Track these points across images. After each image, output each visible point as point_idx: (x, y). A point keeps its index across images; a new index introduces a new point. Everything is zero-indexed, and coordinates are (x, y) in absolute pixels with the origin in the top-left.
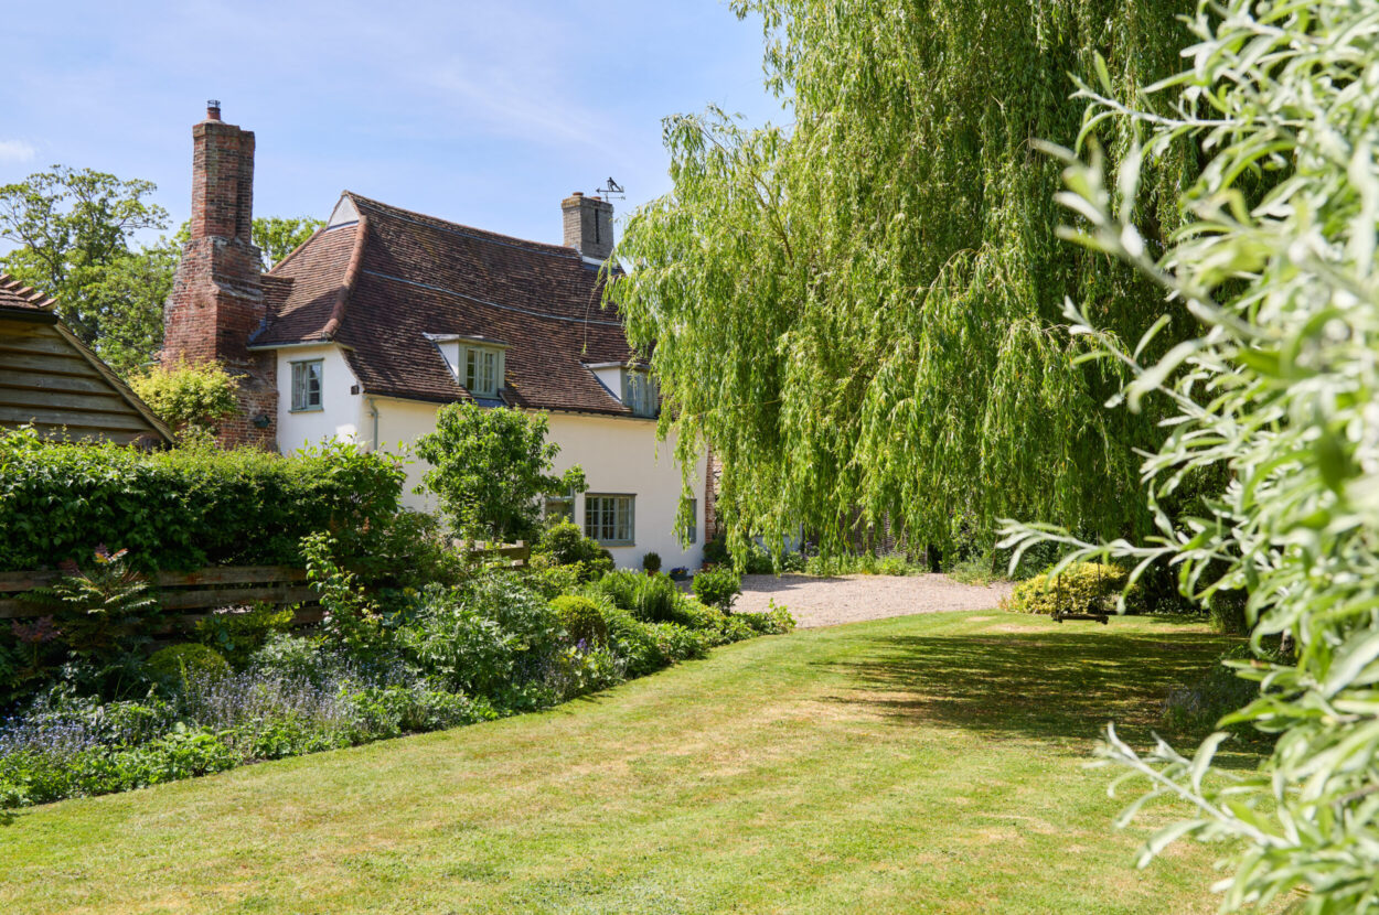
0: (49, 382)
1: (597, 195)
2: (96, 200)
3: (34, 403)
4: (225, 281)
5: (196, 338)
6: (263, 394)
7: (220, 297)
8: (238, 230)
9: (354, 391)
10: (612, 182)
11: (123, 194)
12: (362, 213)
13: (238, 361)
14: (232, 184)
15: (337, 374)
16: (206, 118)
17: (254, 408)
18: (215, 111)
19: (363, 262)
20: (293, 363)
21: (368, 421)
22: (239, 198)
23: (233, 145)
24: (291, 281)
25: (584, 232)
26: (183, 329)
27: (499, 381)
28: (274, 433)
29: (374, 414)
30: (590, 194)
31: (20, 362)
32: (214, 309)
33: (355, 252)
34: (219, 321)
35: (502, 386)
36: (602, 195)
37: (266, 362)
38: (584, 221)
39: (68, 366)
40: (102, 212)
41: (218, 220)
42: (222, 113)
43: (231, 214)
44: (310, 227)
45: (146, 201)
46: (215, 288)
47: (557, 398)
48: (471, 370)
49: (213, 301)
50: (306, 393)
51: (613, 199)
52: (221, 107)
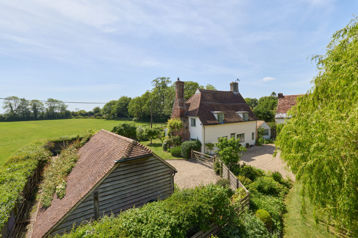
0: (152, 166)
1: (235, 82)
2: (163, 80)
3: (150, 171)
4: (180, 106)
5: (177, 115)
6: (187, 123)
7: (180, 109)
8: (182, 97)
9: (201, 124)
10: (238, 79)
11: (166, 79)
12: (200, 92)
13: (183, 118)
14: (181, 90)
15: (198, 121)
16: (177, 80)
17: (185, 125)
18: (178, 79)
19: (201, 101)
20: (191, 118)
21: (203, 129)
22: (182, 92)
23: (181, 84)
24: (190, 103)
25: (234, 88)
26: (175, 113)
27: (223, 118)
28: (188, 129)
29: (204, 128)
30: (234, 82)
31: (147, 164)
32: (179, 111)
33: (200, 99)
34: (180, 112)
35: (224, 119)
36: (236, 82)
37: (187, 118)
38: (234, 87)
39: (156, 162)
40: (164, 82)
41: (179, 96)
42: (180, 79)
43: (181, 95)
44: (189, 82)
45: (169, 80)
46: (179, 107)
47: (232, 120)
48: (219, 118)
49: (179, 109)
50: (193, 123)
51: (238, 82)
52: (179, 78)
